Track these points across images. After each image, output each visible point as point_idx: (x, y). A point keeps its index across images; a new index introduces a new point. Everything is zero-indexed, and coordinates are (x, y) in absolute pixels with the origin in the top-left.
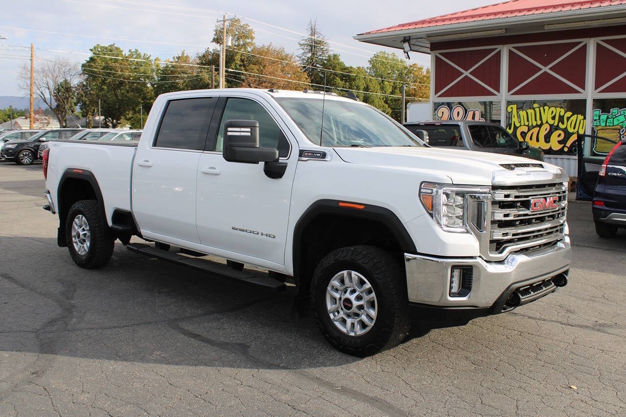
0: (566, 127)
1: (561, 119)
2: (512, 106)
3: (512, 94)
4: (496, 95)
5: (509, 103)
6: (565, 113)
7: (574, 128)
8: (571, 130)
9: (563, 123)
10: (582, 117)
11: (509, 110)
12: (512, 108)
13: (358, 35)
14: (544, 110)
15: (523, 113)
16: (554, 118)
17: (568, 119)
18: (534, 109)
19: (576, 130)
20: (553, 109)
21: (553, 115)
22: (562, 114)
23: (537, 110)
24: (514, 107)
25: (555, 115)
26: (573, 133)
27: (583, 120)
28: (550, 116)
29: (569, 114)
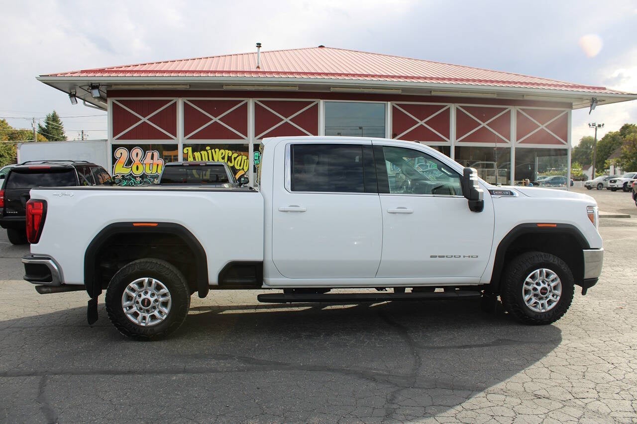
0: (234, 165)
1: (229, 159)
2: (187, 148)
3: (187, 139)
4: (173, 139)
5: (185, 146)
6: (232, 154)
7: (240, 166)
8: (237, 167)
9: (231, 162)
10: (246, 158)
11: (185, 151)
12: (187, 150)
13: (40, 76)
14: (215, 152)
15: (197, 154)
16: (223, 158)
17: (235, 159)
18: (207, 151)
19: (241, 167)
20: (222, 151)
21: (223, 155)
22: (230, 155)
23: (210, 152)
24: (190, 149)
25: (225, 156)
26: (240, 170)
27: (247, 159)
28: (220, 157)
29: (235, 155)
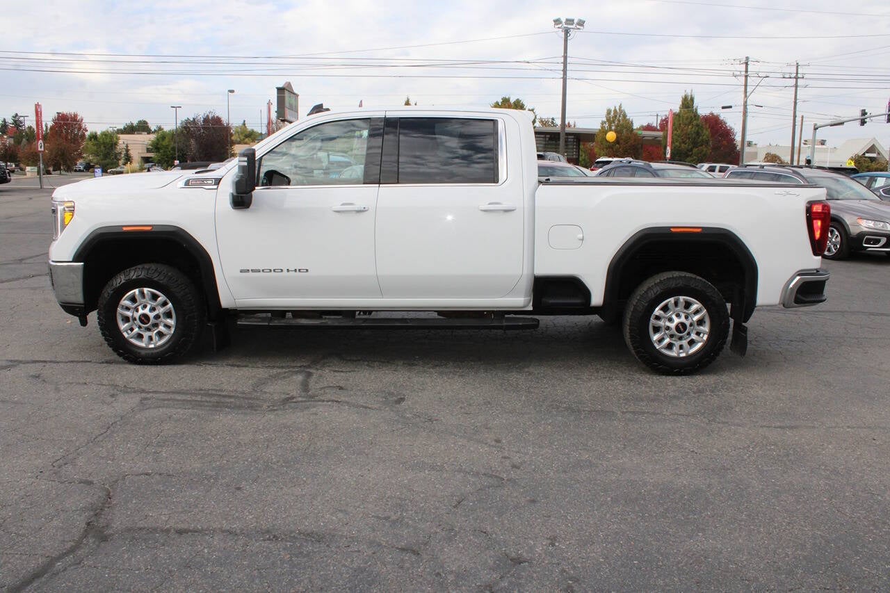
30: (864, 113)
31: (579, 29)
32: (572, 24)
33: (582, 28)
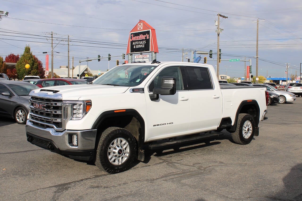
30: (99, 56)
31: (6, 16)
32: (3, 14)
33: (7, 15)
